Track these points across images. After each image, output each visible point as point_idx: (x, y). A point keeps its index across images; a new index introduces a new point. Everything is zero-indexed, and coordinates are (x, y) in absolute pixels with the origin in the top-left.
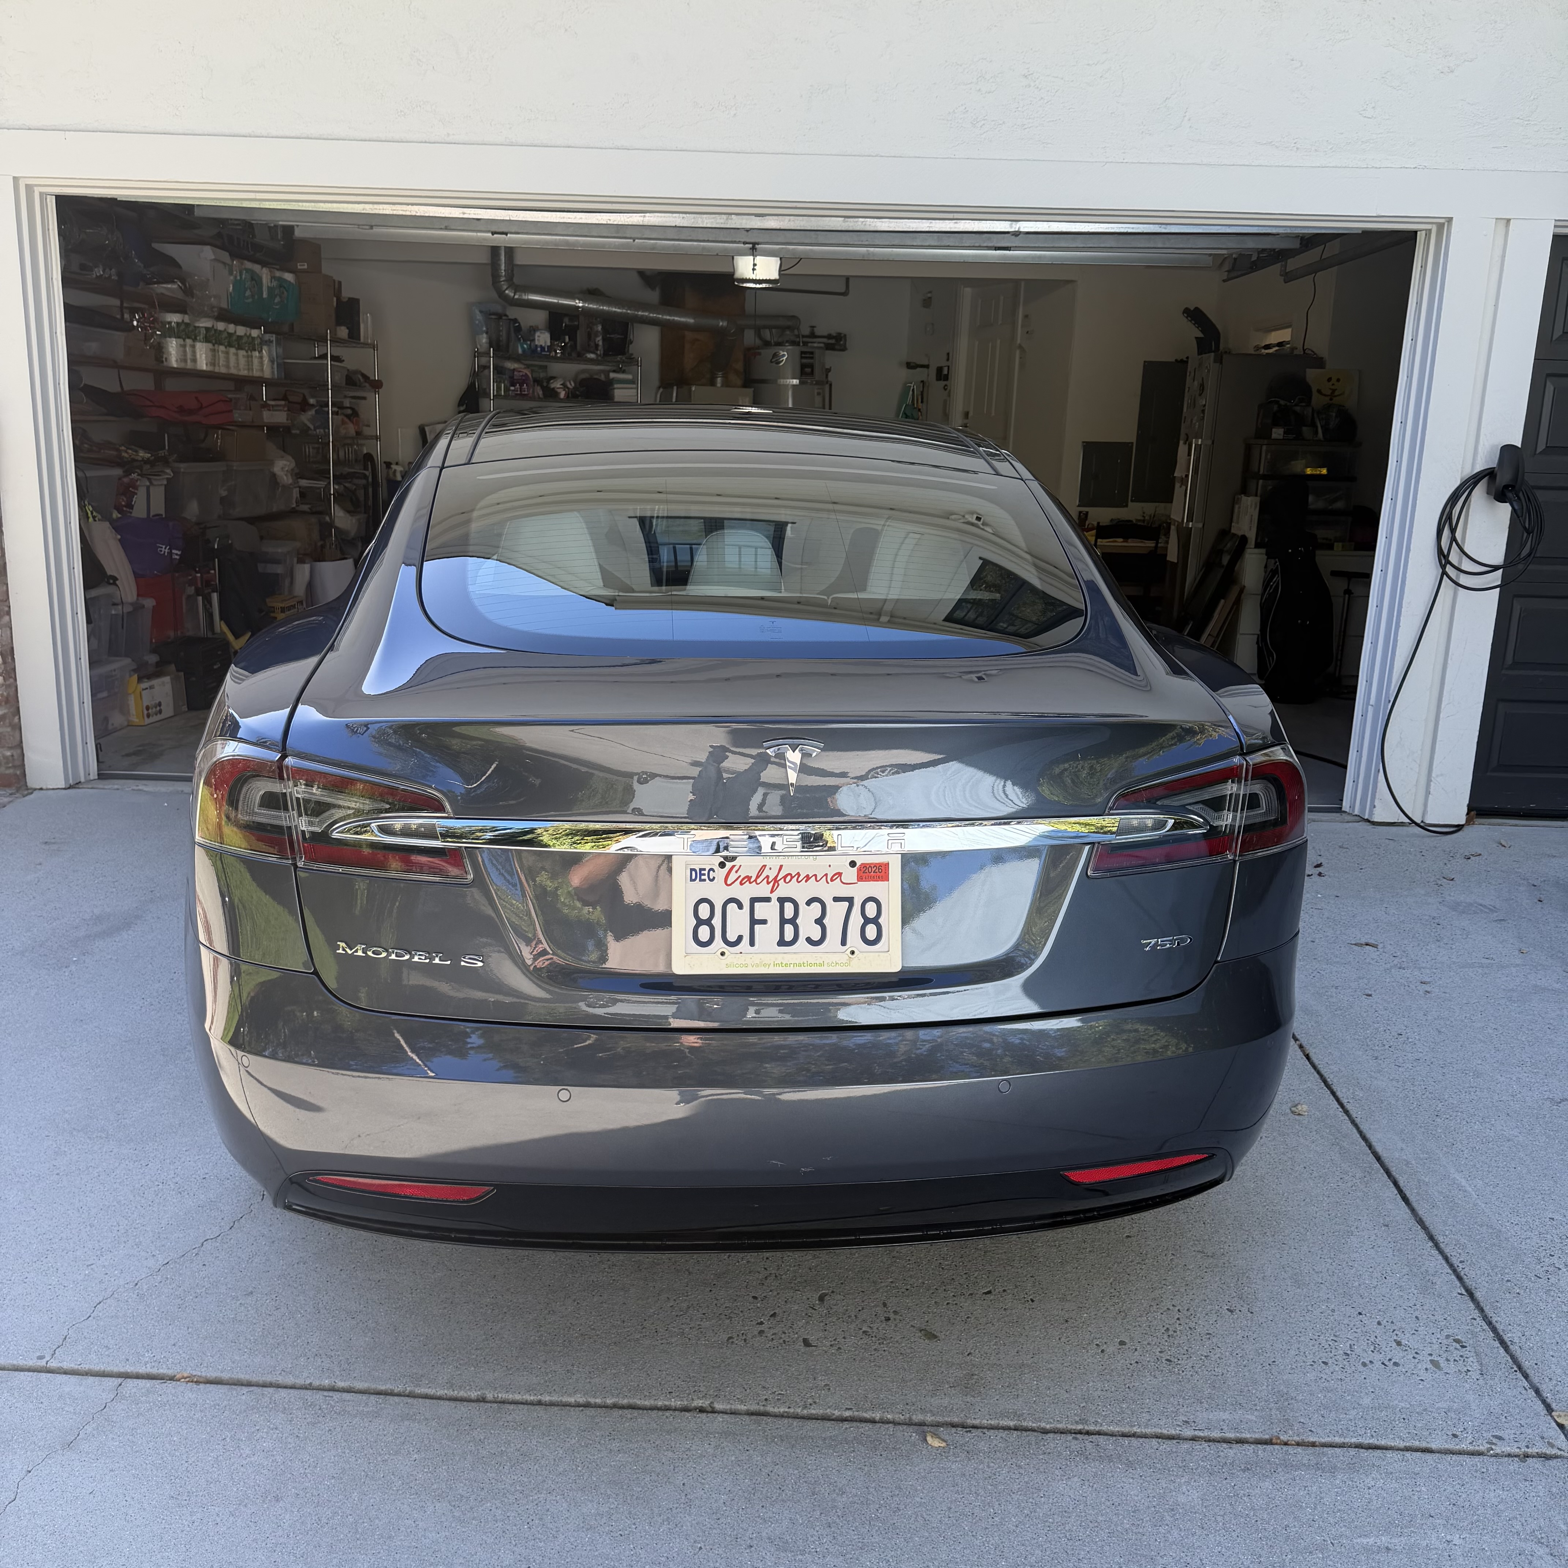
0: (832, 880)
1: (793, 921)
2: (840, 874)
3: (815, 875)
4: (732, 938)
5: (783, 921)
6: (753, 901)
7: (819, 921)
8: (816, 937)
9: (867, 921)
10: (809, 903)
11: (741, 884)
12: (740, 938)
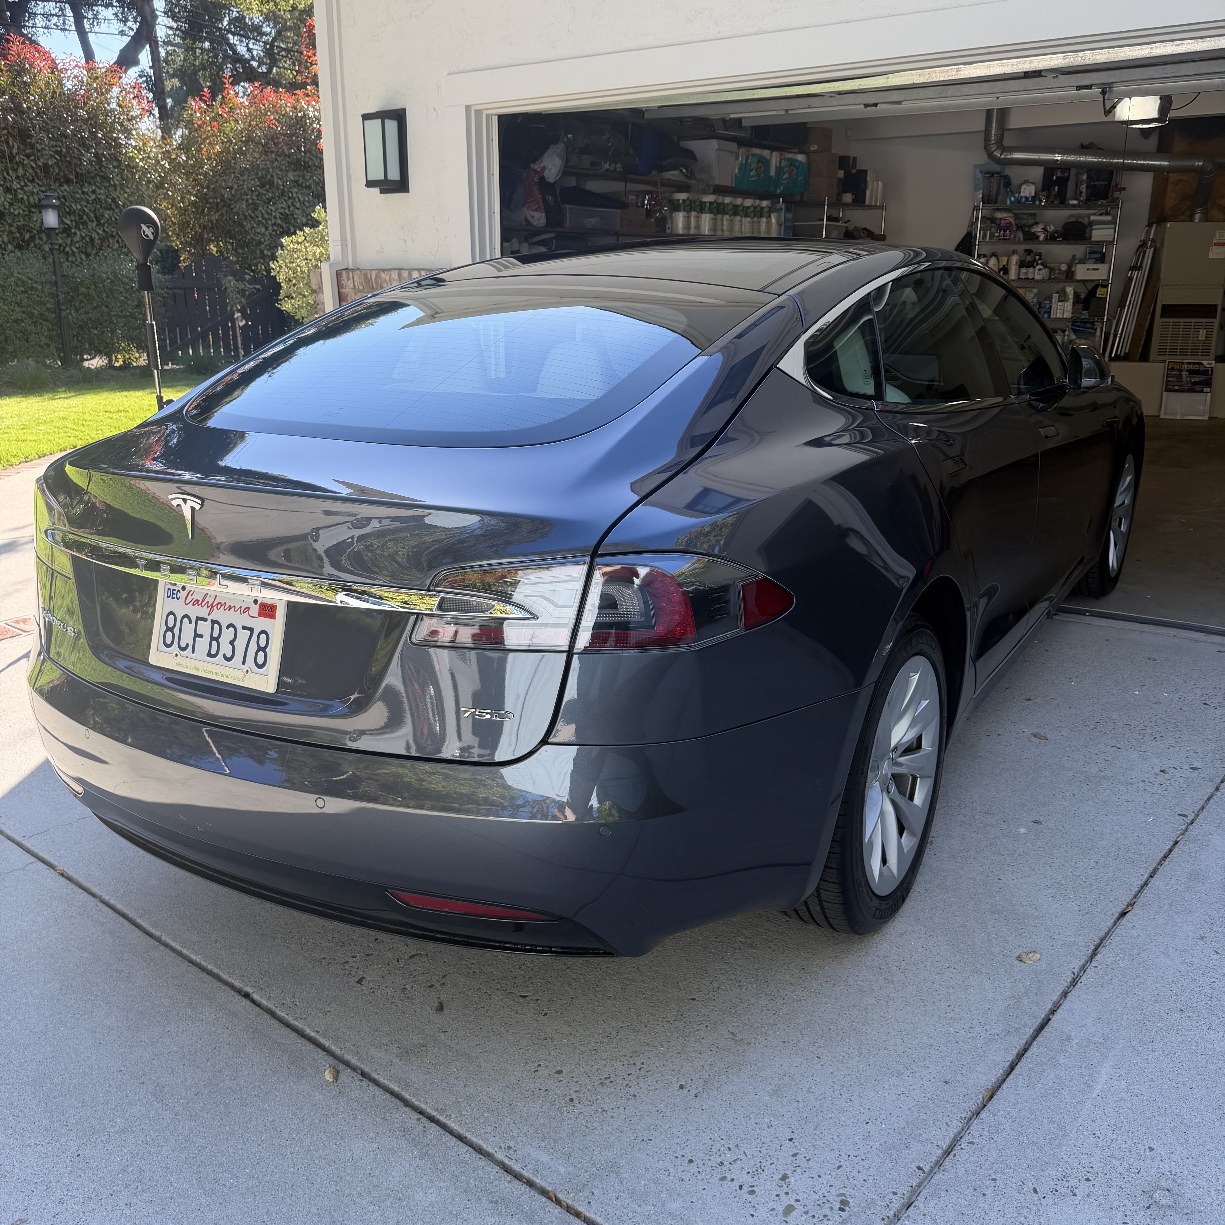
0: (244, 613)
1: (217, 639)
2: (248, 608)
3: (234, 606)
4: (183, 645)
5: (212, 639)
6: (198, 619)
7: (232, 643)
8: (229, 655)
9: (260, 649)
10: (228, 627)
11: (193, 605)
12: (187, 645)
